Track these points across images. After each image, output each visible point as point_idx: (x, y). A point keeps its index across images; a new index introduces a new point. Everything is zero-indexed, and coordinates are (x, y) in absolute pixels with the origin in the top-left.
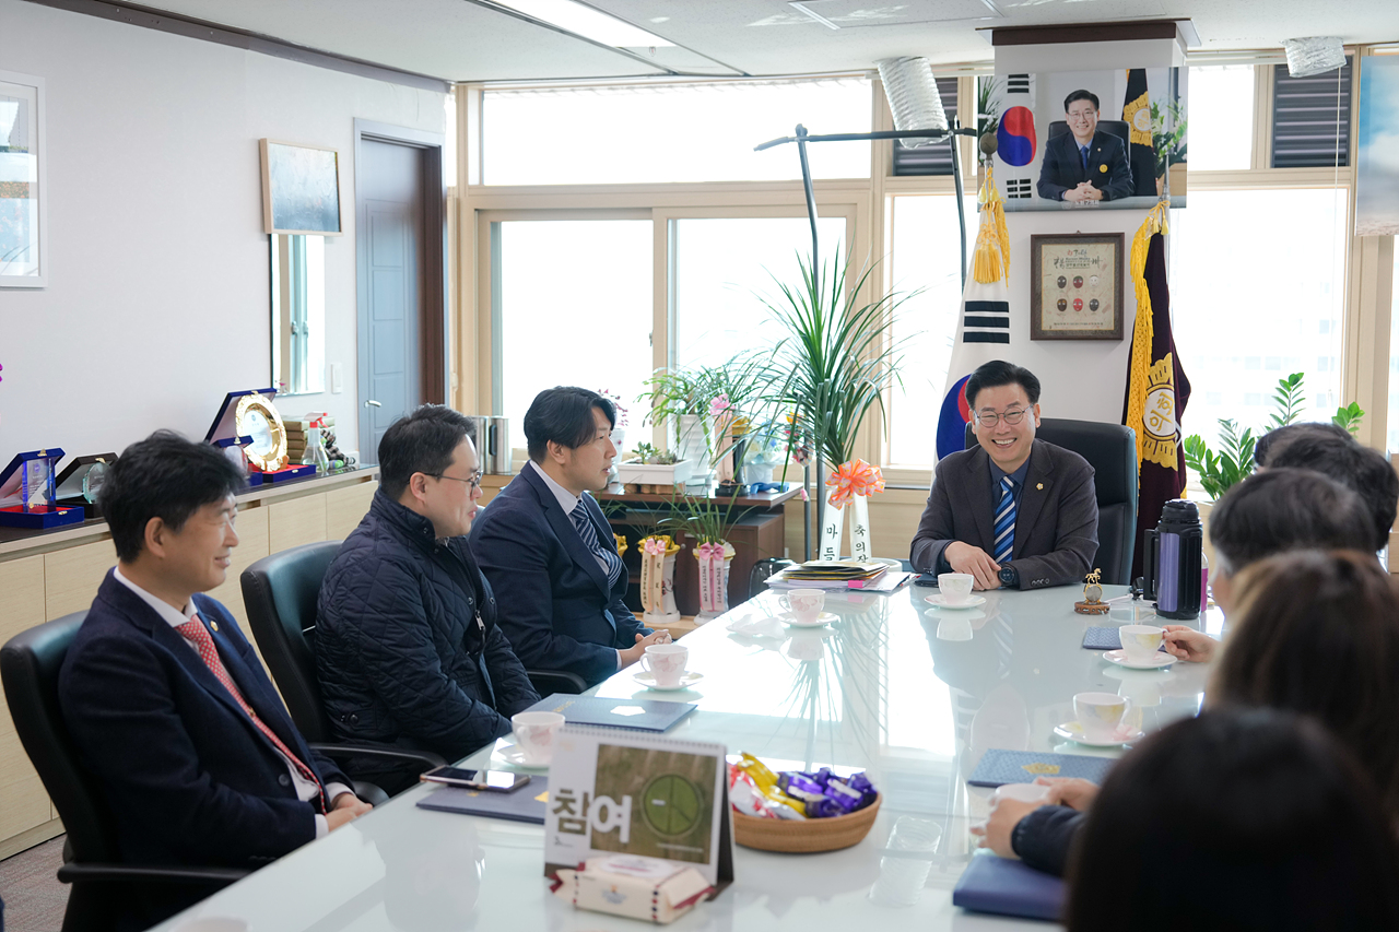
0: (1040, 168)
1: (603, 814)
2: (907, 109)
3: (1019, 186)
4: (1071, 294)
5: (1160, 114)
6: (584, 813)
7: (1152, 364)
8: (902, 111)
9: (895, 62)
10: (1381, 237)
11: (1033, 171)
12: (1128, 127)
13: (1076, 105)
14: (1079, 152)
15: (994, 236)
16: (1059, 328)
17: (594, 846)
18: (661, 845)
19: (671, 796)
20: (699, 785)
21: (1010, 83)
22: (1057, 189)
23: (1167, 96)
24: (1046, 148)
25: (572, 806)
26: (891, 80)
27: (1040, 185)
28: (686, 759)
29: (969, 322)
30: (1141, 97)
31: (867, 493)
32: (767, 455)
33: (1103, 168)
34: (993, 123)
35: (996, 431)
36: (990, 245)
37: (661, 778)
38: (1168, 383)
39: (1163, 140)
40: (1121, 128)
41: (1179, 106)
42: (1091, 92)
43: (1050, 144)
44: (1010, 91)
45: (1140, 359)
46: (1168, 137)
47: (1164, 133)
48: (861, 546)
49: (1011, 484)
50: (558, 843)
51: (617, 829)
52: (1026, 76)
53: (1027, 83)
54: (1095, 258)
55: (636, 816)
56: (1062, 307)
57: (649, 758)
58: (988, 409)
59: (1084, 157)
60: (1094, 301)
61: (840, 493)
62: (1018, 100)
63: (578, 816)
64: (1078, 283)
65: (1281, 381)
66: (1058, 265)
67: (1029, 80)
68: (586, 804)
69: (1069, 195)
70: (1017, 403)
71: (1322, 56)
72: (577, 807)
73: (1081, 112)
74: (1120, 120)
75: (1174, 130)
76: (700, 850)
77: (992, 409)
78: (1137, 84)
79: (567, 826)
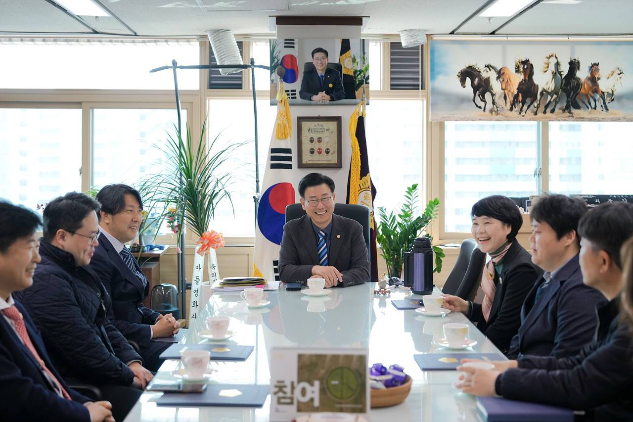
0: (301, 85)
1: (303, 392)
2: (224, 55)
3: (290, 93)
4: (316, 146)
5: (357, 61)
6: (292, 392)
7: (361, 179)
8: (221, 56)
9: (217, 32)
10: (440, 123)
11: (297, 86)
12: (341, 66)
13: (317, 55)
14: (319, 77)
15: (285, 116)
16: (311, 162)
17: (299, 410)
18: (338, 406)
19: (342, 378)
20: (357, 371)
21: (285, 43)
22: (309, 95)
23: (360, 52)
24: (303, 75)
25: (285, 389)
26: (215, 40)
27: (301, 93)
28: (348, 358)
29: (273, 158)
30: (348, 52)
31: (217, 247)
32: (153, 231)
33: (331, 85)
34: (277, 62)
35: (318, 207)
36: (283, 121)
37: (336, 369)
38: (369, 188)
39: (358, 73)
40: (339, 67)
41: (365, 57)
42: (324, 49)
43: (305, 73)
44: (285, 47)
45: (355, 176)
46: (361, 72)
47: (359, 70)
48: (214, 275)
49: (323, 234)
50: (277, 410)
51: (312, 400)
52: (293, 40)
53: (293, 43)
54: (328, 128)
55: (323, 391)
56: (312, 152)
57: (328, 359)
58: (313, 197)
59: (321, 80)
60: (328, 149)
61: (202, 248)
62: (289, 51)
63: (289, 394)
64: (320, 140)
65: (408, 188)
66: (310, 132)
67: (295, 42)
68: (293, 388)
69: (315, 98)
70: (326, 194)
71: (418, 38)
72: (288, 390)
73: (319, 58)
74: (338, 62)
75: (363, 68)
76: (360, 406)
77: (315, 197)
78: (346, 46)
79: (283, 401)
